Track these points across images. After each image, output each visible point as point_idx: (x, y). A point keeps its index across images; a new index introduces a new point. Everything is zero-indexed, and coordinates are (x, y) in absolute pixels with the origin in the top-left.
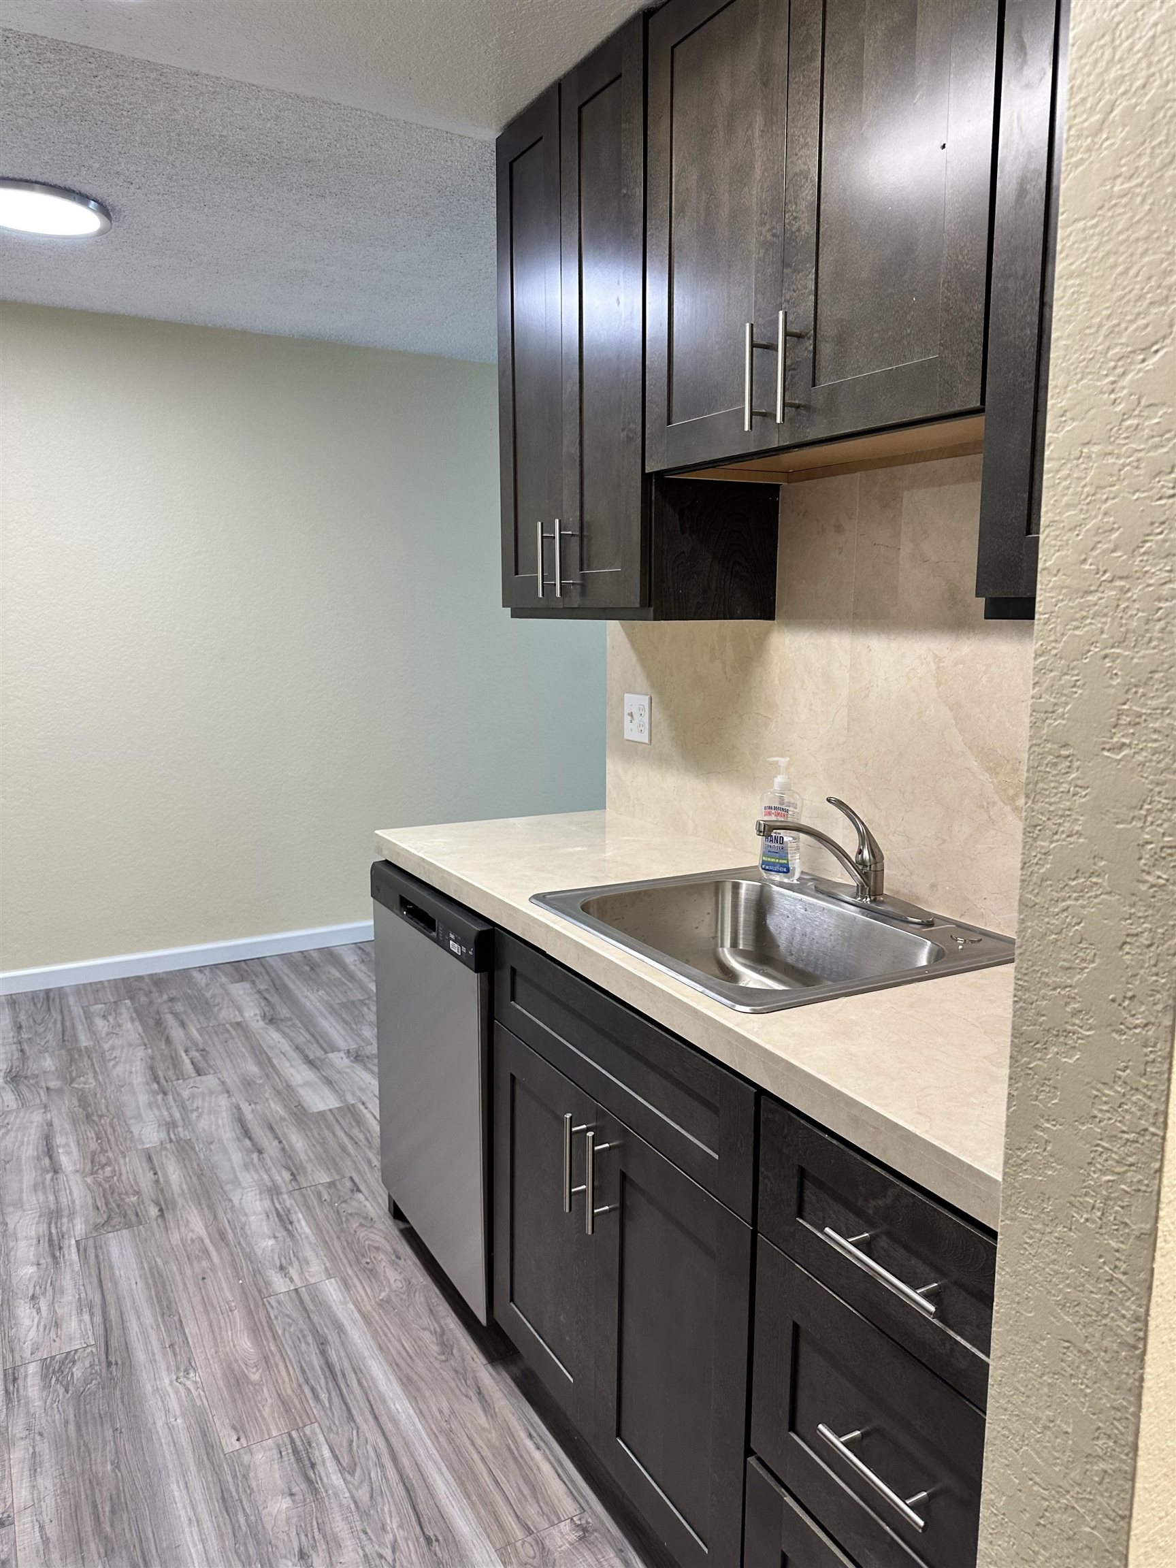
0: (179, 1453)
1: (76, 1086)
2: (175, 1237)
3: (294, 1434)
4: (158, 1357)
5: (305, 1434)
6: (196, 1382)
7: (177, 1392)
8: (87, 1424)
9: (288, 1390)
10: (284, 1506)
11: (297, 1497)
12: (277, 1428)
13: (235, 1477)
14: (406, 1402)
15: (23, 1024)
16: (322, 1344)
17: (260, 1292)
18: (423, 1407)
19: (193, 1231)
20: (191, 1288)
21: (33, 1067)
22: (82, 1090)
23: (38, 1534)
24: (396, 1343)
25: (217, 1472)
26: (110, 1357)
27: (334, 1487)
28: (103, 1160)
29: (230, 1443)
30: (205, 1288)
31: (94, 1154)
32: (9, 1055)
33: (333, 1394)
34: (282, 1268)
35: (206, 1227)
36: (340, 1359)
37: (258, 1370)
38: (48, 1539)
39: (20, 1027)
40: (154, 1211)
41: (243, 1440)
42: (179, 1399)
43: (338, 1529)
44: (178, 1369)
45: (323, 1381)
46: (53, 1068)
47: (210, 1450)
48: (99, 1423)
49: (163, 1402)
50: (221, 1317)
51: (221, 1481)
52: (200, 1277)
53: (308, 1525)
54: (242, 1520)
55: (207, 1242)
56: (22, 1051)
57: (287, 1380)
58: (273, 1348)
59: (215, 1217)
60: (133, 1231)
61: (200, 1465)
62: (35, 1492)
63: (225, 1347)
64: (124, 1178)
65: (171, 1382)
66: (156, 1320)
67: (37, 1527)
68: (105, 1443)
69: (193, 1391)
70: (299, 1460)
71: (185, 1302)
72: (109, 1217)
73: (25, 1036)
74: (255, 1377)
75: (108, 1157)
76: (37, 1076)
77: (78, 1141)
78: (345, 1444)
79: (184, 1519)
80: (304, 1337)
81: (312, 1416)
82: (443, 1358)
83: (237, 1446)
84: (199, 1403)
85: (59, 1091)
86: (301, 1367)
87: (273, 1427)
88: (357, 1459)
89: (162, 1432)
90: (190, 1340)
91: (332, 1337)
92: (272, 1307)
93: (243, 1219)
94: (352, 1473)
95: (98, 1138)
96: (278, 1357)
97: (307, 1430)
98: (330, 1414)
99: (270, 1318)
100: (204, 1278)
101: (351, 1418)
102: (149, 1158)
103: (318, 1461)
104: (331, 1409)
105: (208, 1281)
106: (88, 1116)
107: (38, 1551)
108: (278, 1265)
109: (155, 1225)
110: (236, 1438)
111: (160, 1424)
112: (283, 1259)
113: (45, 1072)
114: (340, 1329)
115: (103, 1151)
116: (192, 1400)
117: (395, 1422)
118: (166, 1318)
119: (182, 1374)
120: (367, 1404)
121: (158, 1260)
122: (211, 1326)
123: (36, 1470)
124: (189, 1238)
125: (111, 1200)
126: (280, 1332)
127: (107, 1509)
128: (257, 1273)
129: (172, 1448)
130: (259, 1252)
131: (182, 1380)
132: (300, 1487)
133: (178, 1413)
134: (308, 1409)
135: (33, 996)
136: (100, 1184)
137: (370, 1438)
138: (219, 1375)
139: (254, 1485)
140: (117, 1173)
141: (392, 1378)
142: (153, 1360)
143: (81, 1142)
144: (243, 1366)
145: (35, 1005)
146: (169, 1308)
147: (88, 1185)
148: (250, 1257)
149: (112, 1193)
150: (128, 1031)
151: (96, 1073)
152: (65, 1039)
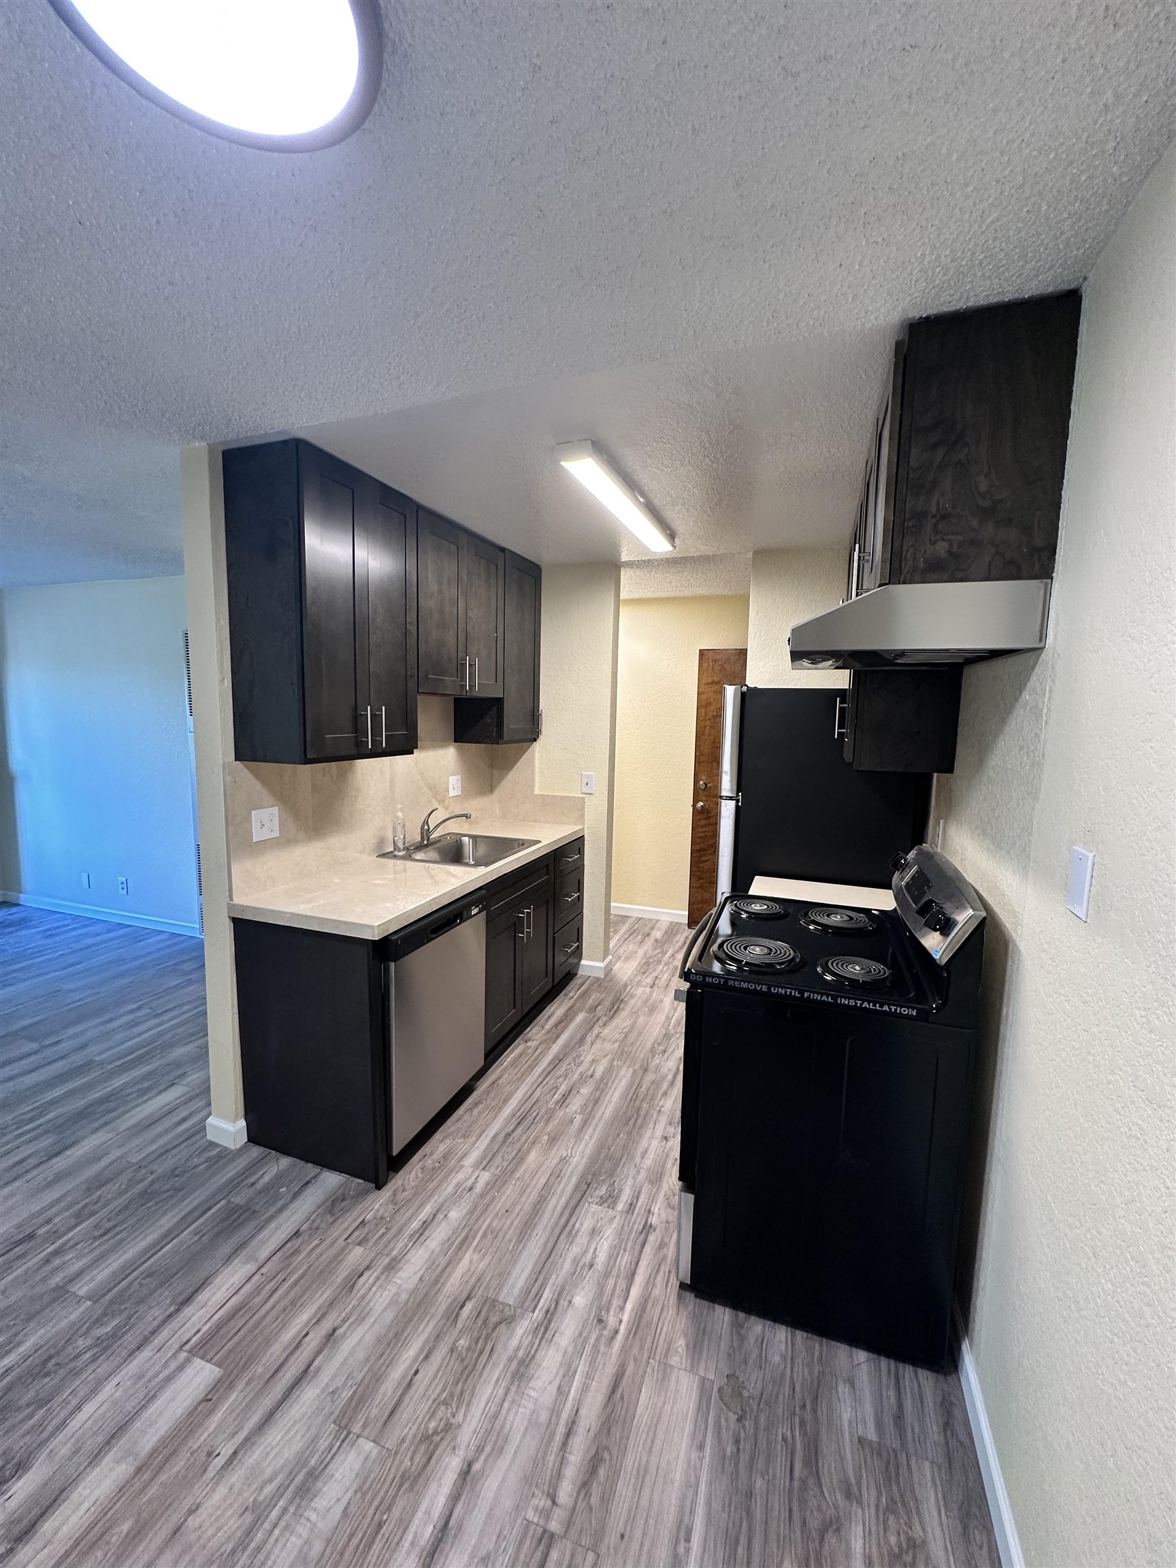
0: (596, 1126)
2: (483, 1266)
3: (558, 1108)
4: (569, 1173)
5: (555, 1106)
7: (576, 1152)
8: (617, 1160)
9: (541, 1125)
12: (560, 1114)
16: (509, 1135)
17: (497, 1181)
19: (471, 1261)
20: (518, 1209)
25: (591, 1111)
27: (565, 1087)
30: (513, 1203)
33: (530, 1113)
34: (470, 1190)
35: (461, 1259)
37: (541, 1141)
43: (576, 1077)
44: (566, 1162)
45: (527, 1121)
48: (613, 1157)
49: (584, 1151)
51: (593, 1108)
55: (475, 1243)
57: (537, 1129)
58: (526, 1146)
59: (447, 1266)
60: (497, 1293)
61: (594, 1117)
66: (552, 1197)
68: (616, 1147)
69: (570, 1148)
70: (566, 1099)
71: (530, 1200)
72: (495, 1328)
74: (546, 1138)
78: (547, 1096)
79: (613, 1105)
80: (511, 1143)
81: (546, 1110)
83: (577, 1116)
84: (573, 1141)
86: (527, 1130)
90: (548, 1175)
91: (501, 1136)
94: (556, 1087)
96: (528, 1142)
97: (552, 1107)
98: (540, 1107)
99: (509, 1163)
100: (507, 1211)
101: (537, 1101)
103: (560, 1096)
108: (469, 1193)
109: (481, 1290)
110: (574, 1120)
111: (593, 1143)
112: (462, 1196)
114: (495, 1137)
118: (546, 1196)
119: (567, 1159)
120: (526, 1103)
121: (511, 1248)
122: (534, 1177)
123: (645, 1151)
124: (479, 1256)
126: (515, 1152)
128: (484, 1195)
129: (597, 1130)
131: (570, 1156)
134: (544, 1114)
137: (539, 1092)
138: (555, 1149)
139: (585, 1101)
142: (572, 1173)
144: (544, 1147)
146: (539, 1202)
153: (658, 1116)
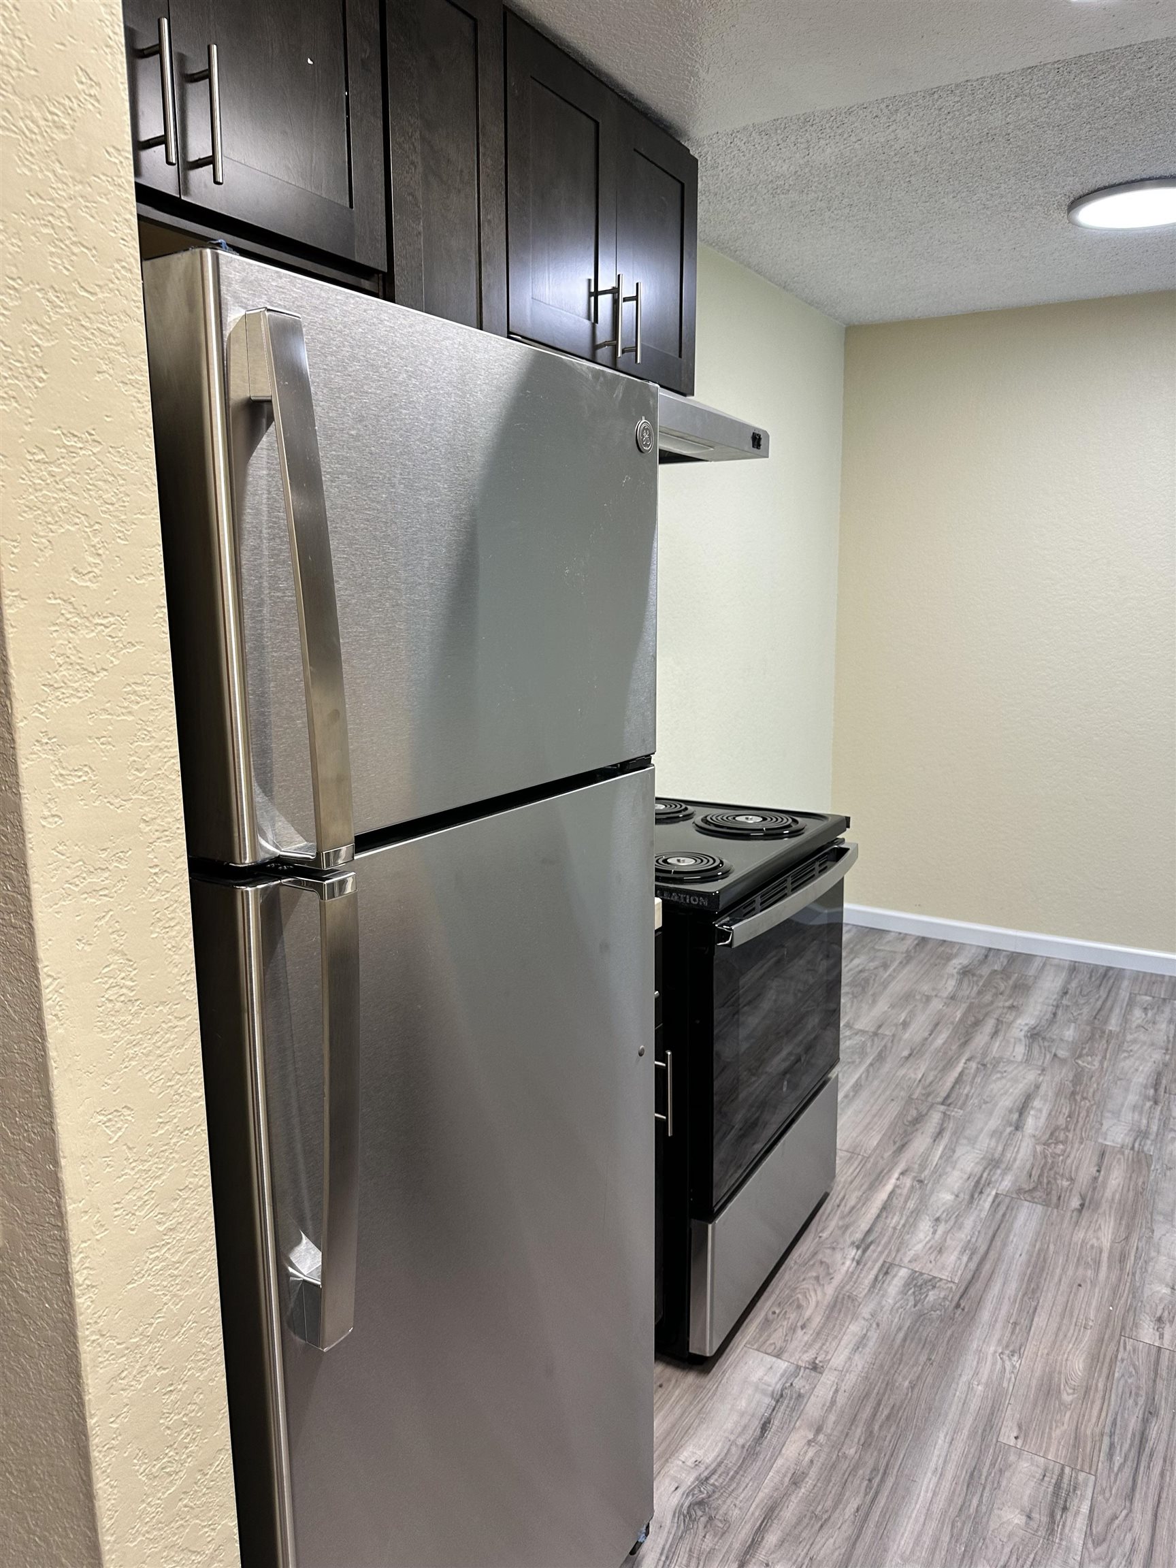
0: (962, 1413)
1: (1080, 1062)
2: (1079, 1235)
3: (1067, 1470)
4: (999, 1325)
5: (1076, 1478)
6: (1014, 1367)
7: (994, 1364)
9: (1089, 1430)
10: (1016, 1521)
11: (1031, 1523)
12: (1056, 1453)
13: (993, 1464)
15: (1070, 991)
16: (1151, 1413)
17: (1123, 1328)
19: (1098, 1239)
20: (1064, 1287)
21: (1055, 1032)
22: (1083, 1068)
23: (831, 1393)
25: (981, 1452)
26: (961, 1301)
27: (1071, 1541)
28: (1062, 1136)
29: (1008, 1435)
30: (1076, 1294)
31: (1057, 1128)
32: (1042, 1014)
33: (1129, 1463)
34: (1160, 1320)
35: (1113, 1242)
36: (1159, 1438)
37: (1073, 1394)
38: (835, 1401)
39: (1066, 993)
40: (1075, 1203)
41: (1020, 1442)
42: (992, 1371)
44: (1007, 1346)
45: (1126, 1446)
46: (1071, 1039)
47: (988, 1430)
48: (921, 1345)
49: (978, 1363)
50: (1072, 1327)
51: (979, 1461)
52: (1078, 1283)
53: (1025, 1554)
54: (974, 1503)
55: (1105, 1256)
56: (1055, 1014)
57: (1094, 1420)
58: (1101, 1386)
59: (1127, 1238)
60: (1047, 1210)
61: (973, 1434)
62: (849, 1363)
63: (1058, 1355)
64: (1069, 1161)
65: (995, 1352)
66: (1016, 1296)
67: (834, 1388)
68: (916, 1363)
69: (1007, 1371)
70: (1056, 1494)
71: (1050, 1295)
72: (1035, 1189)
73: (1065, 1002)
74: (1067, 1398)
75: (1067, 1136)
76: (1053, 1041)
77: (1051, 1111)
78: (1108, 1514)
79: (932, 1465)
80: (1137, 1395)
81: (1094, 1468)
83: (1012, 1442)
84: (1005, 1385)
85: (1063, 1061)
86: (1115, 1419)
87: (1053, 1449)
88: (1109, 1536)
89: (961, 1387)
90: (1033, 1329)
91: (1164, 1414)
92: (1125, 1348)
93: (1153, 1254)
94: (1097, 1544)
95: (1069, 1116)
96: (1100, 1395)
97: (1082, 1476)
98: (1112, 1478)
99: (1116, 1357)
100: (1080, 1285)
101: (1130, 1497)
102: (1103, 1155)
103: (1073, 1508)
104: (1117, 1475)
105: (1082, 1290)
106: (1073, 1093)
107: (824, 1405)
108: (1158, 1314)
109: (1069, 1214)
110: (1015, 1434)
111: (964, 1378)
112: (1166, 1313)
113: (1062, 1040)
115: (1067, 1129)
116: (1002, 1378)
118: (1026, 1298)
119: (1007, 1352)
120: (1156, 1498)
121: (1052, 1247)
122: (1059, 1329)
123: (858, 1348)
124: (1091, 1243)
125: (1046, 1174)
126: (1116, 1375)
127: (886, 1412)
128: (1132, 1310)
129: (961, 1404)
130: (1147, 1292)
131: (1004, 1357)
132: (1041, 1517)
133: (983, 1381)
134: (1095, 1459)
135: (1093, 969)
136: (1046, 1156)
137: (1137, 1528)
138: (1038, 1374)
139: (1004, 1483)
140: (1066, 1155)
142: (992, 1326)
143: (1053, 1113)
144: (1063, 1381)
145: (1091, 977)
146: (1034, 1292)
147: (1035, 1151)
148: (1135, 1292)
149: (1050, 1169)
150: (1159, 1030)
151: (1104, 1057)
152: (1098, 1017)
153: (824, 1419)
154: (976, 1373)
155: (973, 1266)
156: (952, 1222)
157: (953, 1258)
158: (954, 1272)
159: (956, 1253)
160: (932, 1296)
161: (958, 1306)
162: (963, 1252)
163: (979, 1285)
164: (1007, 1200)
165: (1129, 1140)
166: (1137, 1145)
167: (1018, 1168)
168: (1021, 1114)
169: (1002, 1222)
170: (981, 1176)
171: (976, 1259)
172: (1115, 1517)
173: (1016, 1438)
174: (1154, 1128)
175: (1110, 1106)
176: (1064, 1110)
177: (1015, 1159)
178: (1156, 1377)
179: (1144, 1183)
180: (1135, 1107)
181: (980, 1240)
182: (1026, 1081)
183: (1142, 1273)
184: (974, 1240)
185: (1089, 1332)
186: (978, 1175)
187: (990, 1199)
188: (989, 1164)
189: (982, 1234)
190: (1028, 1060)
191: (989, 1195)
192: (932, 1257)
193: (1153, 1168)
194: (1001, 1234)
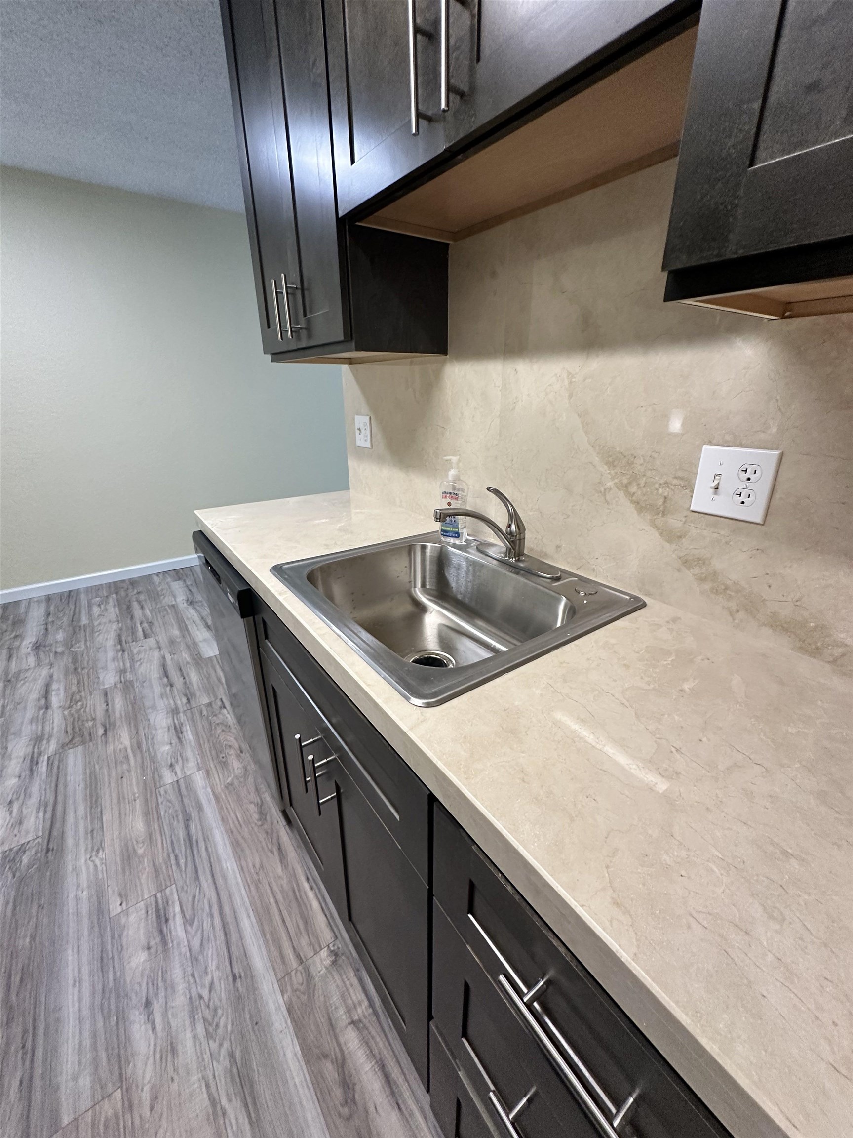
1: (72, 649)
2: (110, 748)
3: (159, 895)
4: (81, 841)
5: (165, 895)
6: (102, 859)
7: (88, 868)
8: (21, 904)
9: (160, 860)
10: (144, 958)
11: (153, 950)
13: (113, 937)
14: (233, 860)
15: (51, 612)
16: (188, 820)
17: (155, 784)
18: (244, 864)
19: (122, 744)
21: (50, 639)
22: (76, 652)
24: (232, 815)
26: (49, 845)
27: (178, 937)
28: (78, 697)
29: (115, 907)
31: (73, 694)
32: (38, 633)
33: (189, 859)
34: (171, 765)
35: (131, 739)
36: (197, 832)
37: (144, 845)
39: (49, 615)
40: (101, 731)
41: (124, 905)
42: (88, 875)
43: (175, 975)
44: (92, 850)
46: (62, 639)
49: (77, 878)
50: (127, 806)
52: (120, 777)
53: (156, 975)
54: (111, 978)
55: (129, 750)
56: (46, 629)
57: (161, 851)
58: (156, 827)
59: (137, 733)
60: (85, 747)
61: (91, 929)
63: (126, 829)
64: (88, 710)
65: (86, 860)
66: (86, 813)
69: (99, 866)
70: (158, 917)
71: (107, 797)
73: (50, 619)
74: (140, 851)
75: (81, 696)
76: (51, 645)
78: (190, 899)
79: (71, 982)
80: (177, 816)
81: (172, 880)
82: (260, 823)
84: (100, 876)
85: (62, 653)
86: (172, 840)
87: (146, 891)
88: (196, 912)
89: (71, 904)
90: (105, 826)
91: (194, 814)
92: (161, 795)
93: (154, 733)
94: (191, 925)
95: (78, 683)
96: (158, 832)
97: (168, 891)
98: (184, 876)
99: (158, 803)
100: (122, 778)
101: (197, 878)
102: (106, 694)
103: (171, 916)
104: (185, 872)
105: (124, 779)
106: (75, 669)
108: (169, 763)
109: (99, 741)
110: (119, 903)
111: (71, 896)
112: (173, 760)
113: (57, 642)
114: (200, 808)
115: (79, 692)
116: (97, 874)
117: (225, 878)
118: (93, 810)
119: (94, 853)
120: (209, 865)
121: (97, 767)
122: (120, 813)
124: (119, 748)
125: (76, 726)
126: (162, 813)
128: (156, 770)
129: (75, 917)
130: (159, 755)
131: (94, 858)
132: (156, 941)
133: (85, 886)
134: (171, 873)
135: (61, 595)
136: (72, 715)
137: (207, 893)
138: (118, 852)
139: (125, 942)
140: (84, 707)
141: (227, 842)
142: (77, 845)
143: (67, 687)
145: (61, 600)
146: (96, 801)
147: (64, 716)
148: (153, 760)
149: (78, 721)
150: (111, 613)
151: (86, 640)
152: (74, 620)
154: (78, 886)
155: (49, 815)
156: (22, 797)
157: (32, 820)
158: (37, 830)
159: (33, 815)
160: (25, 859)
161: (48, 850)
162: (38, 811)
163: (58, 825)
164: (57, 756)
165: (117, 678)
166: (123, 679)
167: (57, 732)
168: (46, 699)
169: (58, 772)
170: (33, 753)
171: (50, 809)
172: (194, 897)
173: (121, 905)
174: (128, 665)
175: (99, 665)
176: (73, 682)
177: (53, 728)
178: (182, 798)
179: (134, 697)
180: (113, 660)
181: (48, 795)
182: (42, 677)
183: (153, 747)
184: (43, 798)
185: (138, 801)
186: (31, 754)
187: (45, 763)
188: (36, 742)
189: (48, 790)
190: (39, 664)
191: (43, 761)
192: (16, 832)
193: (135, 686)
194: (61, 781)
